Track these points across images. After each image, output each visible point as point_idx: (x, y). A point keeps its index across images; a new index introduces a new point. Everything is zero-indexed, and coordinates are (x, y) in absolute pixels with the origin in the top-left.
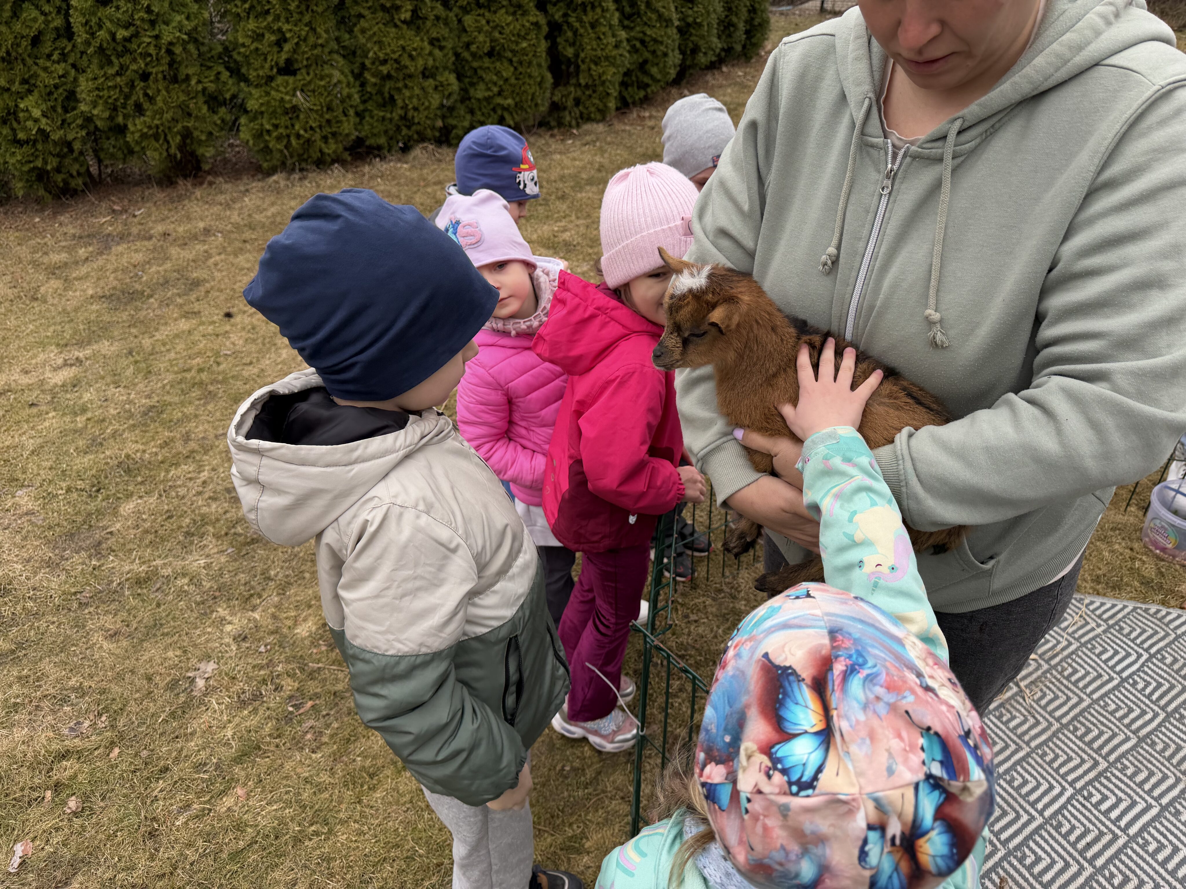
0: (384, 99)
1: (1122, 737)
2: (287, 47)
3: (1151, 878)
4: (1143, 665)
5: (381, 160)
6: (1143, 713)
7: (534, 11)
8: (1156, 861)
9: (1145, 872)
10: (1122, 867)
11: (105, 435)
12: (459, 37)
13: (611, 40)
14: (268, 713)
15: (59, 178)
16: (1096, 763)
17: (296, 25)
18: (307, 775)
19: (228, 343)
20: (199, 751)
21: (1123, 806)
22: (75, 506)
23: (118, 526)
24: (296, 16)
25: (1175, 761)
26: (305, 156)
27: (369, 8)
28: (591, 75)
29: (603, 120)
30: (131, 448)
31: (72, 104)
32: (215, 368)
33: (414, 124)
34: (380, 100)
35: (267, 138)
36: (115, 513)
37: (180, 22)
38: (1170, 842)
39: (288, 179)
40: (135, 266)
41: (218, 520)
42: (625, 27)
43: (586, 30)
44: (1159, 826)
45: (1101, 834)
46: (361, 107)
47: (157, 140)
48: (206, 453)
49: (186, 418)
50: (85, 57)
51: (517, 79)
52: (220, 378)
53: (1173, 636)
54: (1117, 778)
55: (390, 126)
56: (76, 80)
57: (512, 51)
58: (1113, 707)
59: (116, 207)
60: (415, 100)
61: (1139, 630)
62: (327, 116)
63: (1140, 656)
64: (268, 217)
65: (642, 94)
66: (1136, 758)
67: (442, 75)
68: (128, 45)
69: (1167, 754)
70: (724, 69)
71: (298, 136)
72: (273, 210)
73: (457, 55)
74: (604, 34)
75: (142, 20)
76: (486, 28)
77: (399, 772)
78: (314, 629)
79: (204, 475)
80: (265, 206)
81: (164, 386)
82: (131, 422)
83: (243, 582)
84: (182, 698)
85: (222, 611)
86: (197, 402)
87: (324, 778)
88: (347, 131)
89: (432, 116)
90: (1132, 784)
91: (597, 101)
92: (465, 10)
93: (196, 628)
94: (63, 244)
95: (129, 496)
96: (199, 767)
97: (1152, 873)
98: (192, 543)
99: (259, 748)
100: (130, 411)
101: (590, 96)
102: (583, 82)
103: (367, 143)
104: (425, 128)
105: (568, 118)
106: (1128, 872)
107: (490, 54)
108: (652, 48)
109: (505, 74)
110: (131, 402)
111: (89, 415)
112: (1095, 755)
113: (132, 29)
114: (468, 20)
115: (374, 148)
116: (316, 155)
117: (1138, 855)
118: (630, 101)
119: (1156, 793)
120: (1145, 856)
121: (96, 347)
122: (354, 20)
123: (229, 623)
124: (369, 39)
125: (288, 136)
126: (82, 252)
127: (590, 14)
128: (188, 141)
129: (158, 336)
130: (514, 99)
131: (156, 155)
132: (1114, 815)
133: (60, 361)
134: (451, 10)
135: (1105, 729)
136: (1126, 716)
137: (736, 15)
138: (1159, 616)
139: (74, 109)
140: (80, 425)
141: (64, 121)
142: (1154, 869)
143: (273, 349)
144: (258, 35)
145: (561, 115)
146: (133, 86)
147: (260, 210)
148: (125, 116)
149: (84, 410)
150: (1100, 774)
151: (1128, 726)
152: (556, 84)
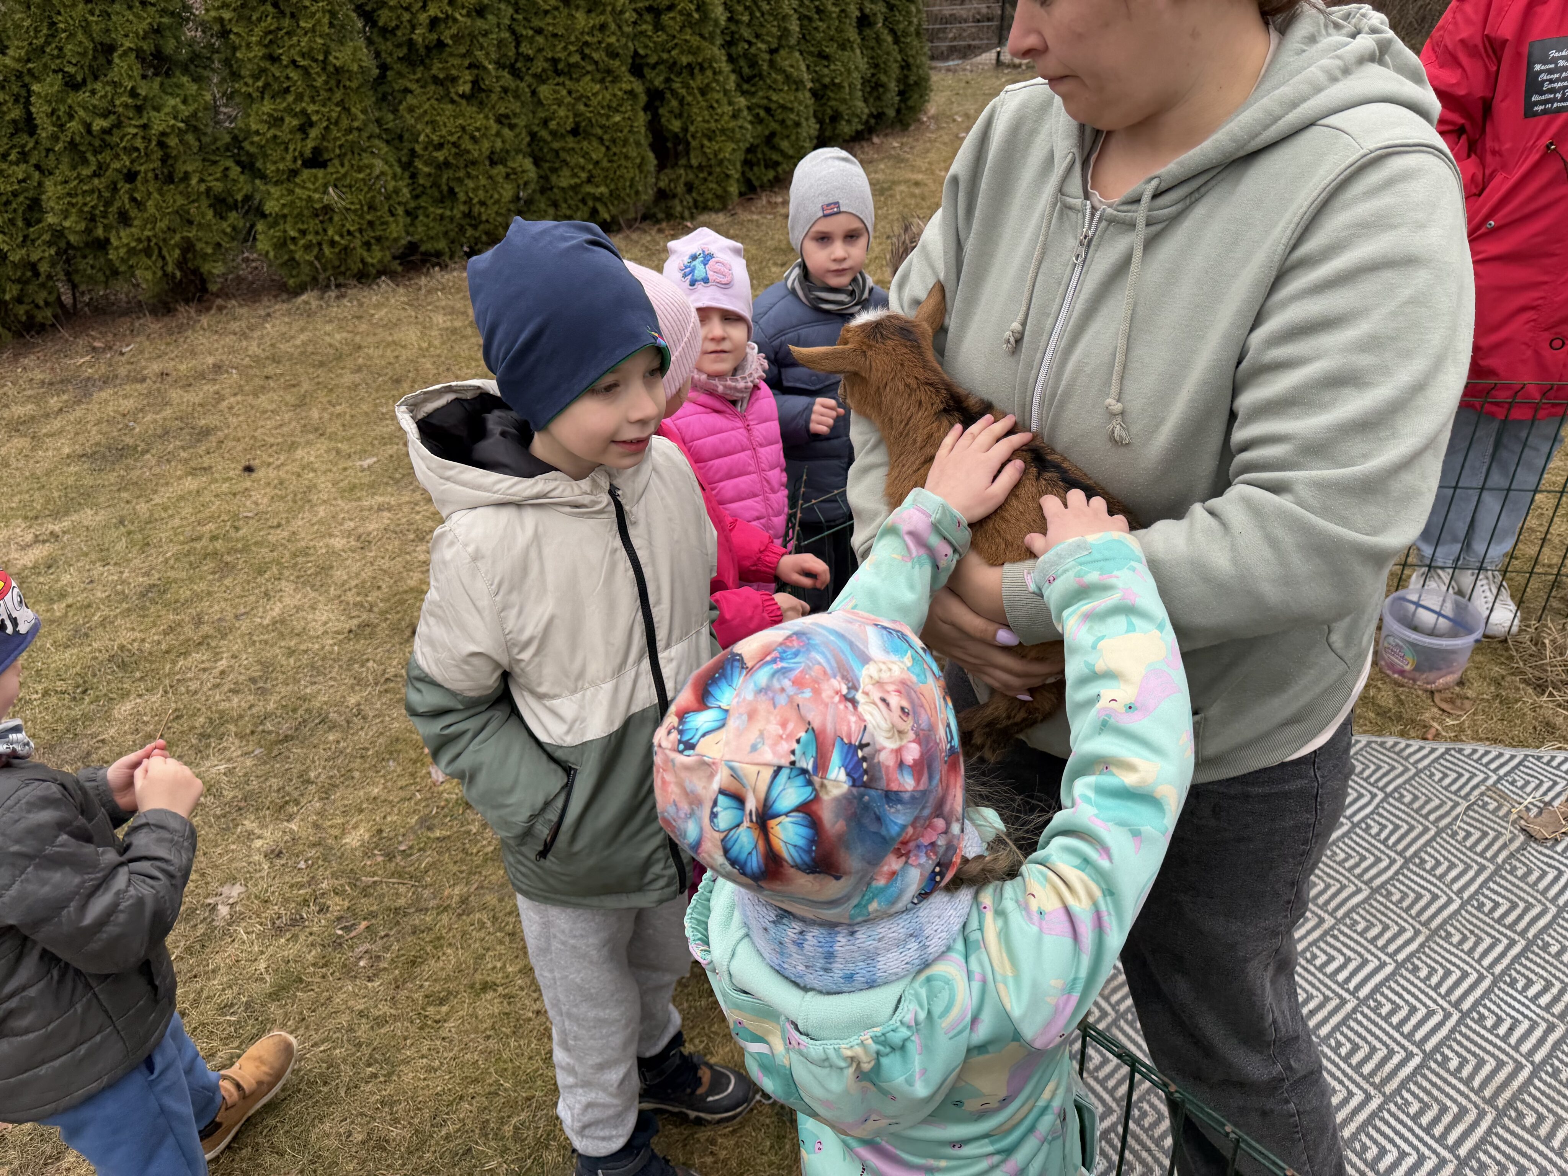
0: (441, 192)
1: (1352, 889)
2: (314, 133)
3: (1385, 1044)
4: (1377, 806)
5: (441, 269)
6: (1378, 860)
7: (628, 77)
8: (1390, 1025)
9: (1377, 1038)
10: (1350, 1034)
11: (93, 624)
12: (534, 113)
13: (728, 109)
14: (311, 939)
15: (21, 310)
16: (1322, 921)
17: (324, 105)
18: (362, 1007)
19: (248, 503)
20: (224, 990)
21: (1352, 966)
22: (54, 712)
23: (112, 732)
24: (324, 94)
25: (1413, 912)
26: (343, 269)
27: (418, 81)
28: (705, 153)
29: (724, 208)
30: (125, 637)
31: (37, 215)
32: (232, 533)
33: (481, 222)
34: (436, 194)
35: (292, 247)
36: (108, 717)
37: (174, 107)
38: (1407, 1002)
39: (322, 298)
40: (124, 415)
41: (241, 717)
42: (743, 93)
43: (695, 98)
44: (1393, 985)
45: (1327, 999)
46: (412, 204)
47: (149, 256)
48: (224, 636)
49: (198, 597)
50: (51, 156)
51: (610, 161)
52: (240, 546)
53: (1414, 771)
54: (1345, 935)
55: (450, 226)
56: (40, 184)
57: (602, 127)
58: (1342, 856)
59: (97, 344)
60: (481, 193)
61: (1373, 767)
62: (369, 217)
63: (1374, 796)
64: (297, 347)
65: (771, 174)
66: (1368, 912)
67: (514, 159)
68: (107, 137)
69: (1405, 904)
70: (876, 140)
71: (333, 243)
72: (303, 337)
73: (533, 135)
74: (717, 101)
75: (126, 106)
76: (568, 99)
77: (478, 995)
78: (367, 837)
79: (223, 664)
80: (293, 332)
81: (166, 561)
82: (125, 606)
83: (275, 787)
84: (201, 929)
85: (249, 824)
86: (211, 577)
87: (385, 1009)
88: (395, 235)
89: (503, 211)
90: (1363, 941)
91: (714, 186)
92: (541, 78)
93: (216, 846)
94: (29, 393)
95: (125, 695)
96: (225, 1008)
97: (1385, 1038)
98: (208, 746)
99: (301, 981)
100: (123, 592)
101: (705, 180)
102: (694, 162)
103: (423, 248)
104: (496, 227)
105: (679, 209)
106: (1357, 1040)
107: (575, 132)
108: (780, 117)
109: (594, 156)
110: (123, 582)
111: (70, 600)
112: (1320, 912)
113: (113, 117)
114: (544, 91)
115: (431, 255)
116: (356, 266)
117: (1369, 1019)
118: (757, 183)
119: (1391, 949)
120: (1378, 1020)
121: (75, 517)
122: (399, 96)
123: (259, 837)
124: (417, 120)
125: (320, 244)
126: (54, 402)
127: (699, 78)
128: (190, 256)
129: (157, 500)
130: (607, 186)
131: (149, 275)
132: (1341, 977)
133: (29, 538)
134: (522, 79)
135: (1332, 882)
136: (1357, 865)
137: (885, 72)
138: (1397, 749)
139: (39, 221)
140: (58, 614)
141: (26, 237)
142: (1387, 1034)
143: (307, 507)
144: (276, 119)
145: (670, 204)
146: (114, 188)
147: (285, 337)
148: (107, 228)
149: (63, 595)
150: (1326, 933)
151: (1359, 877)
152: (661, 167)
